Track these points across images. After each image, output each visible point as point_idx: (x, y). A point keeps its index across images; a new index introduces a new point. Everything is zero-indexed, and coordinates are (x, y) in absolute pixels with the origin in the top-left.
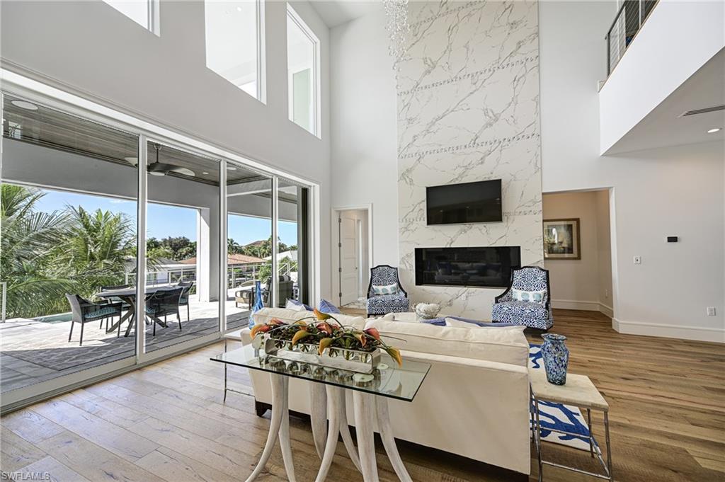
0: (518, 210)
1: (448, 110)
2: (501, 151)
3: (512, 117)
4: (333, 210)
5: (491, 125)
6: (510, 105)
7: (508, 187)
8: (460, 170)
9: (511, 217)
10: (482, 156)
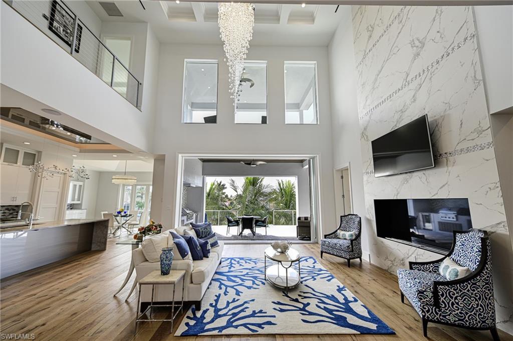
0: (458, 148)
1: (384, 61)
2: (431, 78)
3: (438, 32)
4: (334, 170)
5: (418, 54)
6: (434, 20)
7: (443, 120)
8: (397, 116)
9: (451, 159)
10: (413, 93)
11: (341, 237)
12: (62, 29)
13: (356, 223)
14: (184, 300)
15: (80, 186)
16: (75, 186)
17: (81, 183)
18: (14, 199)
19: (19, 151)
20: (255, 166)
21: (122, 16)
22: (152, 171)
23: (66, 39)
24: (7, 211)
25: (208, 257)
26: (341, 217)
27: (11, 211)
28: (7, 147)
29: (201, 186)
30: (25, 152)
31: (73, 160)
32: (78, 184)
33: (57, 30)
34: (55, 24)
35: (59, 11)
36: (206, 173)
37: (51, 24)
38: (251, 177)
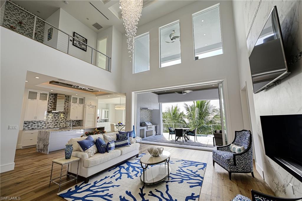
4: (240, 91)
11: (232, 150)
12: (78, 43)
13: (247, 139)
14: (78, 174)
15: (108, 111)
16: (105, 111)
17: (108, 110)
18: (77, 117)
19: (77, 98)
20: (186, 94)
21: (102, 27)
22: (125, 103)
23: (80, 47)
24: (76, 122)
25: (108, 152)
26: (236, 132)
27: (78, 123)
28: (73, 97)
29: (159, 109)
30: (79, 98)
31: (98, 100)
32: (107, 110)
33: (76, 44)
34: (75, 42)
35: (76, 36)
36: (160, 101)
37: (73, 43)
38: (199, 101)
